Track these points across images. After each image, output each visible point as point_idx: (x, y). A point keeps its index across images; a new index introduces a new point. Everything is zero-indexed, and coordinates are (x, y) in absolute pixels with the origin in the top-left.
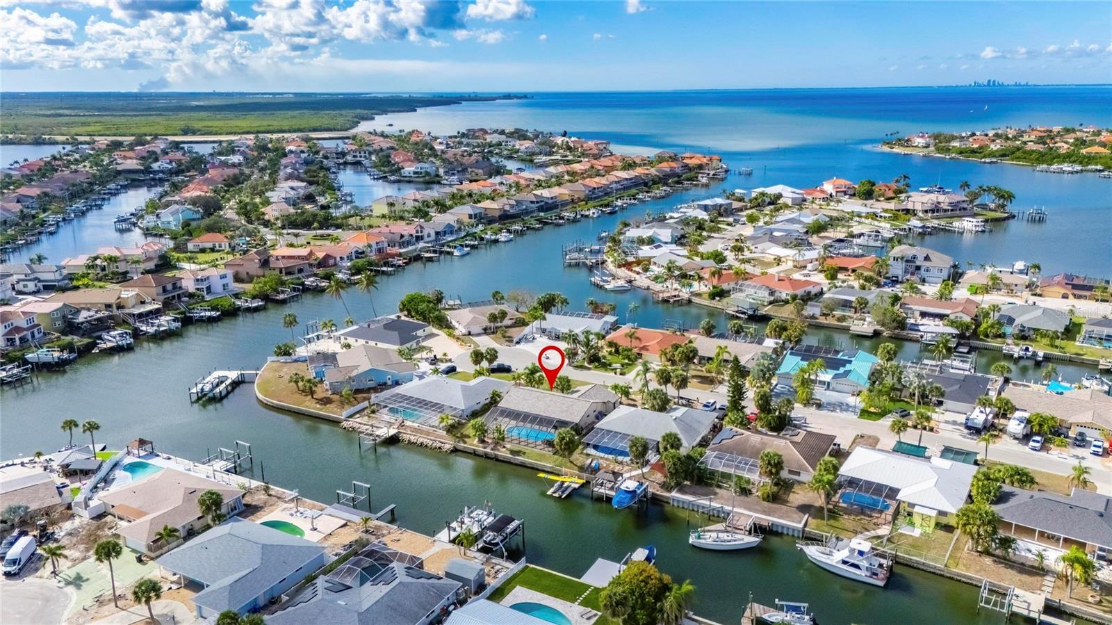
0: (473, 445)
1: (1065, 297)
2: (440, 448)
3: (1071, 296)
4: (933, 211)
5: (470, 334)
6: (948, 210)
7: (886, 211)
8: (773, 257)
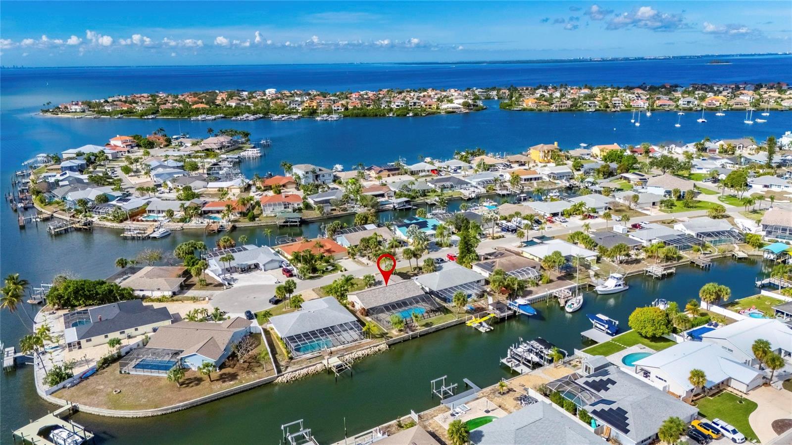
0: (398, 336)
1: (389, 176)
2: (379, 350)
3: (391, 175)
4: (221, 148)
5: (174, 294)
6: (229, 146)
7: (197, 152)
8: (217, 189)
